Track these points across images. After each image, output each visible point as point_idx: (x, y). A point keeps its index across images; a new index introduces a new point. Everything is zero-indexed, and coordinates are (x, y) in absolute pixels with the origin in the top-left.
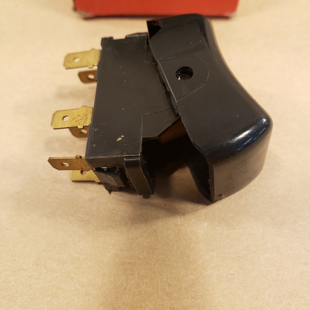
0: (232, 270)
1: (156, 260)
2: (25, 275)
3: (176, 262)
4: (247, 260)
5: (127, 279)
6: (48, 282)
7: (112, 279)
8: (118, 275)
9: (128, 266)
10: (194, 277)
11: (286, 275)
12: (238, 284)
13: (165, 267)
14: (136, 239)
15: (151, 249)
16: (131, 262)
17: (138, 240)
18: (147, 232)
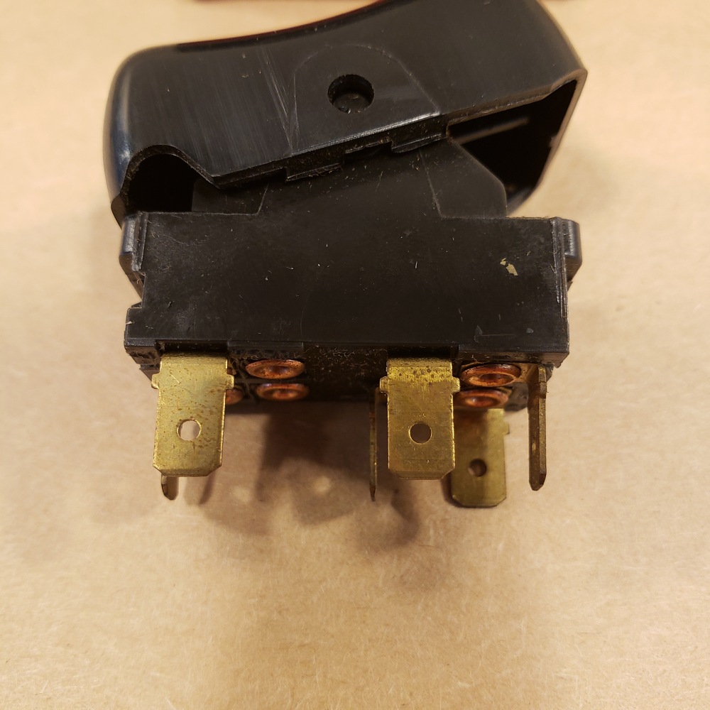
0: (565, 668)
1: (370, 640)
2: (35, 671)
3: (421, 645)
4: (605, 642)
5: (294, 688)
6: (94, 690)
7: (257, 687)
8: (272, 675)
9: (299, 652)
10: (467, 686)
11: (707, 685)
12: (581, 705)
13: (392, 657)
14: (320, 582)
15: (358, 608)
16: (306, 642)
17: (324, 584)
18: (348, 564)
